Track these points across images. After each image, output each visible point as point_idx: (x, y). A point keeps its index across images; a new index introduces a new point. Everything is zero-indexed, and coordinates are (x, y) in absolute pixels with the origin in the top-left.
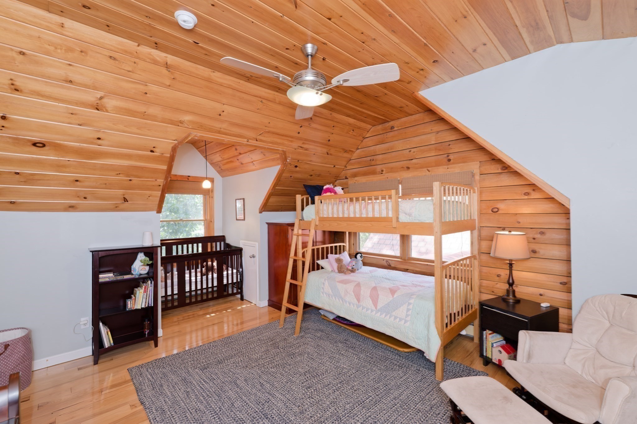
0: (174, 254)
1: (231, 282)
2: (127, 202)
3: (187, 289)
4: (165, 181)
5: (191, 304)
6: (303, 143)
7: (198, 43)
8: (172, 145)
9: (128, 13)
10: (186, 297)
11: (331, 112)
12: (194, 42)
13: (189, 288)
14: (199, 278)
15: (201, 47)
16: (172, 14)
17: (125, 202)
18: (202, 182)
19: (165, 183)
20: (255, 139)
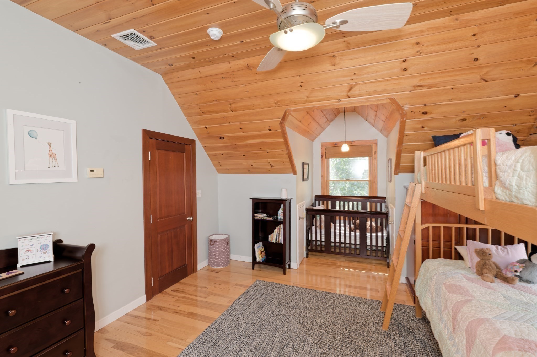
0: (338, 208)
1: (369, 244)
2: (273, 167)
3: (332, 240)
4: (287, 150)
5: (335, 253)
6: (420, 80)
7: (243, 41)
8: (279, 122)
9: (182, 54)
10: (331, 246)
11: (455, 17)
12: (240, 42)
13: (338, 239)
14: (347, 232)
15: (247, 43)
16: (208, 35)
17: (272, 167)
18: (341, 146)
19: (288, 152)
20: (346, 96)
